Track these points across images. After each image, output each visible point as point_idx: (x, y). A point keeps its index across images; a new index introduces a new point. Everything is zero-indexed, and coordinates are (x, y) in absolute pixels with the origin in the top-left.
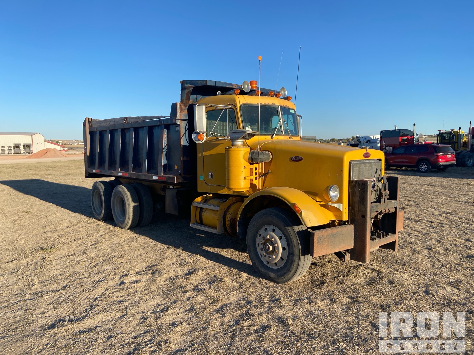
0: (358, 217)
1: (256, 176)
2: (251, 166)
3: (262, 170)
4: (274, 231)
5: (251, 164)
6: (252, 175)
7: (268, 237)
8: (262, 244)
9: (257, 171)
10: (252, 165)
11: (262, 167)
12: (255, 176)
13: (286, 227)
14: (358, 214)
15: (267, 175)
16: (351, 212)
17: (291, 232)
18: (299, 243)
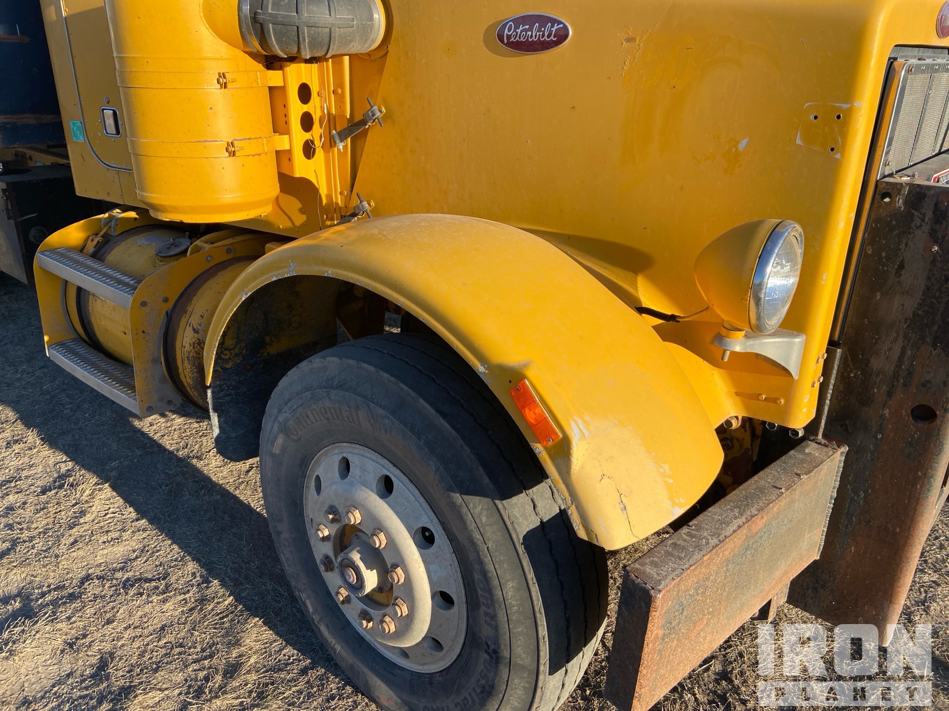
0: (887, 412)
1: (308, 136)
2: (275, 77)
3: (340, 99)
4: (387, 487)
5: (272, 62)
6: (279, 126)
7: (356, 517)
8: (325, 539)
9: (315, 107)
10: (281, 68)
11: (339, 84)
12: (299, 136)
13: (457, 498)
14: (890, 394)
15: (365, 133)
16: (843, 377)
17: (488, 534)
18: (539, 603)
